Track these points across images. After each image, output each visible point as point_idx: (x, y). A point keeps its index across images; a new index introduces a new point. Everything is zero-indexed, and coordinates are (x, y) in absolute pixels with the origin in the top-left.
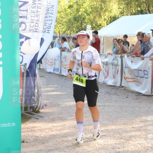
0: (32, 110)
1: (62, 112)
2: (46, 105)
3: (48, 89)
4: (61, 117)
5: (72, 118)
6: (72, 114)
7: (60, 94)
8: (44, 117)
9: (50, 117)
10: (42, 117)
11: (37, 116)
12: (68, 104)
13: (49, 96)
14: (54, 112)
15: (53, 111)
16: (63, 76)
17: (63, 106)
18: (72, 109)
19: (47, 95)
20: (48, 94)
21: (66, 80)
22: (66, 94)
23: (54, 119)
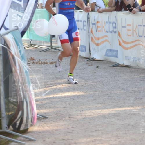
0: (11, 127)
1: (73, 129)
2: (46, 118)
3: (59, 86)
4: (68, 139)
5: (89, 140)
6: (90, 134)
7: (78, 96)
8: (35, 141)
9: (47, 139)
10: (30, 140)
11: (22, 139)
12: (89, 114)
13: (56, 100)
14: (56, 130)
15: (56, 128)
16: (93, 60)
17: (79, 117)
18: (95, 124)
19: (54, 98)
20: (55, 96)
21: (97, 67)
22: (91, 94)
23: (54, 143)
